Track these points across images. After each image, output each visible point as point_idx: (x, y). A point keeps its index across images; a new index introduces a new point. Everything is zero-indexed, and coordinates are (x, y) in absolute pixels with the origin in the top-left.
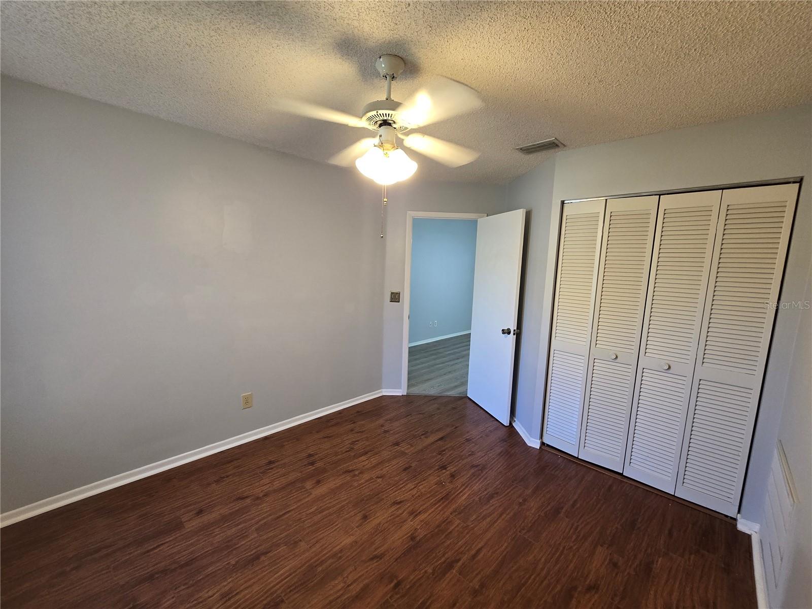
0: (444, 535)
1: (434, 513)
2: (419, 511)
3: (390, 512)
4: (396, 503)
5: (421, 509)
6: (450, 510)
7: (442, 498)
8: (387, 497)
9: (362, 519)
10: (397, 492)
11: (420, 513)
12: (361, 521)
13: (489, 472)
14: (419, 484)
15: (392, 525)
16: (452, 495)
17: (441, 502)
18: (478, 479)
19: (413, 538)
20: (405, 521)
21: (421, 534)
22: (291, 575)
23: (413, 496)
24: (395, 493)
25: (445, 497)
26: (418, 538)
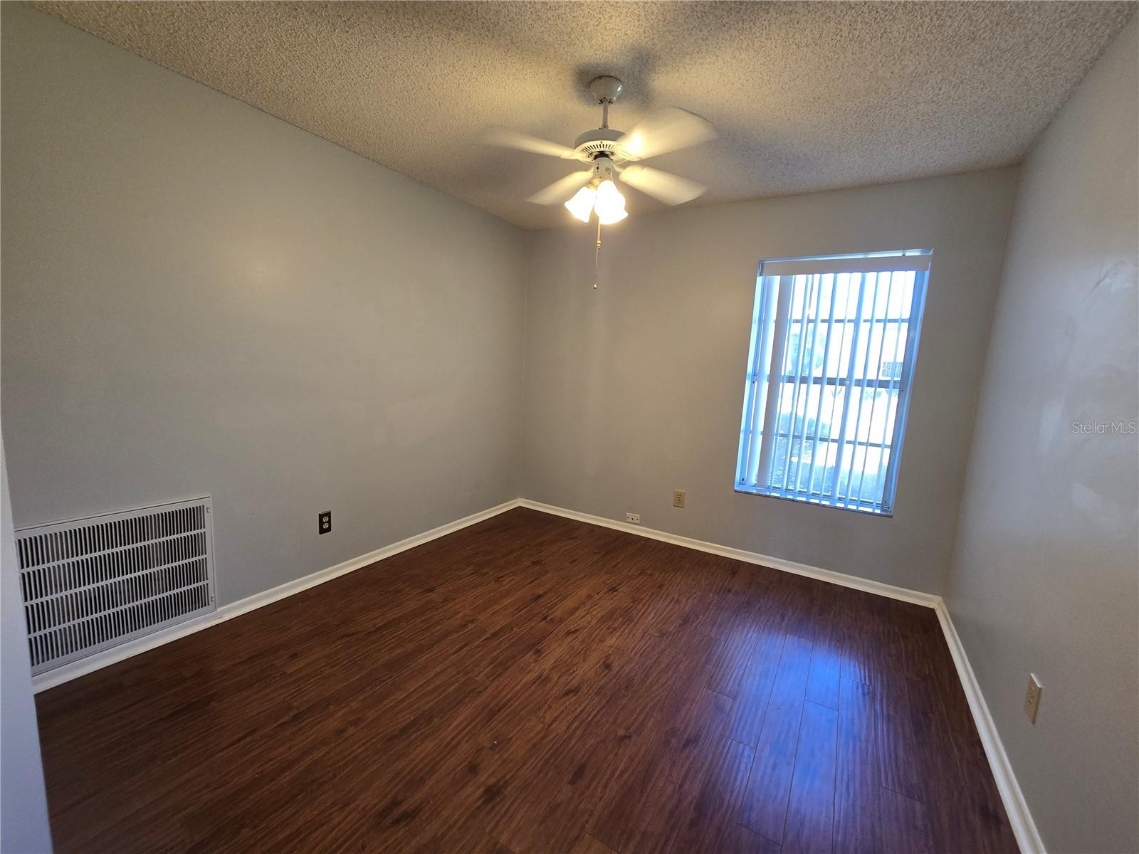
0: (499, 660)
1: (514, 685)
2: (536, 684)
3: (577, 678)
4: (573, 692)
5: (533, 687)
6: (486, 694)
7: (499, 711)
8: (592, 699)
9: (611, 664)
10: (579, 710)
11: (534, 683)
12: (610, 661)
13: (376, 801)
14: (543, 733)
15: (569, 661)
16: (480, 721)
17: (501, 704)
18: (415, 772)
19: (538, 652)
20: (553, 668)
21: (529, 656)
22: (642, 615)
23: (550, 707)
24: (582, 708)
25: (492, 715)
26: (531, 652)
